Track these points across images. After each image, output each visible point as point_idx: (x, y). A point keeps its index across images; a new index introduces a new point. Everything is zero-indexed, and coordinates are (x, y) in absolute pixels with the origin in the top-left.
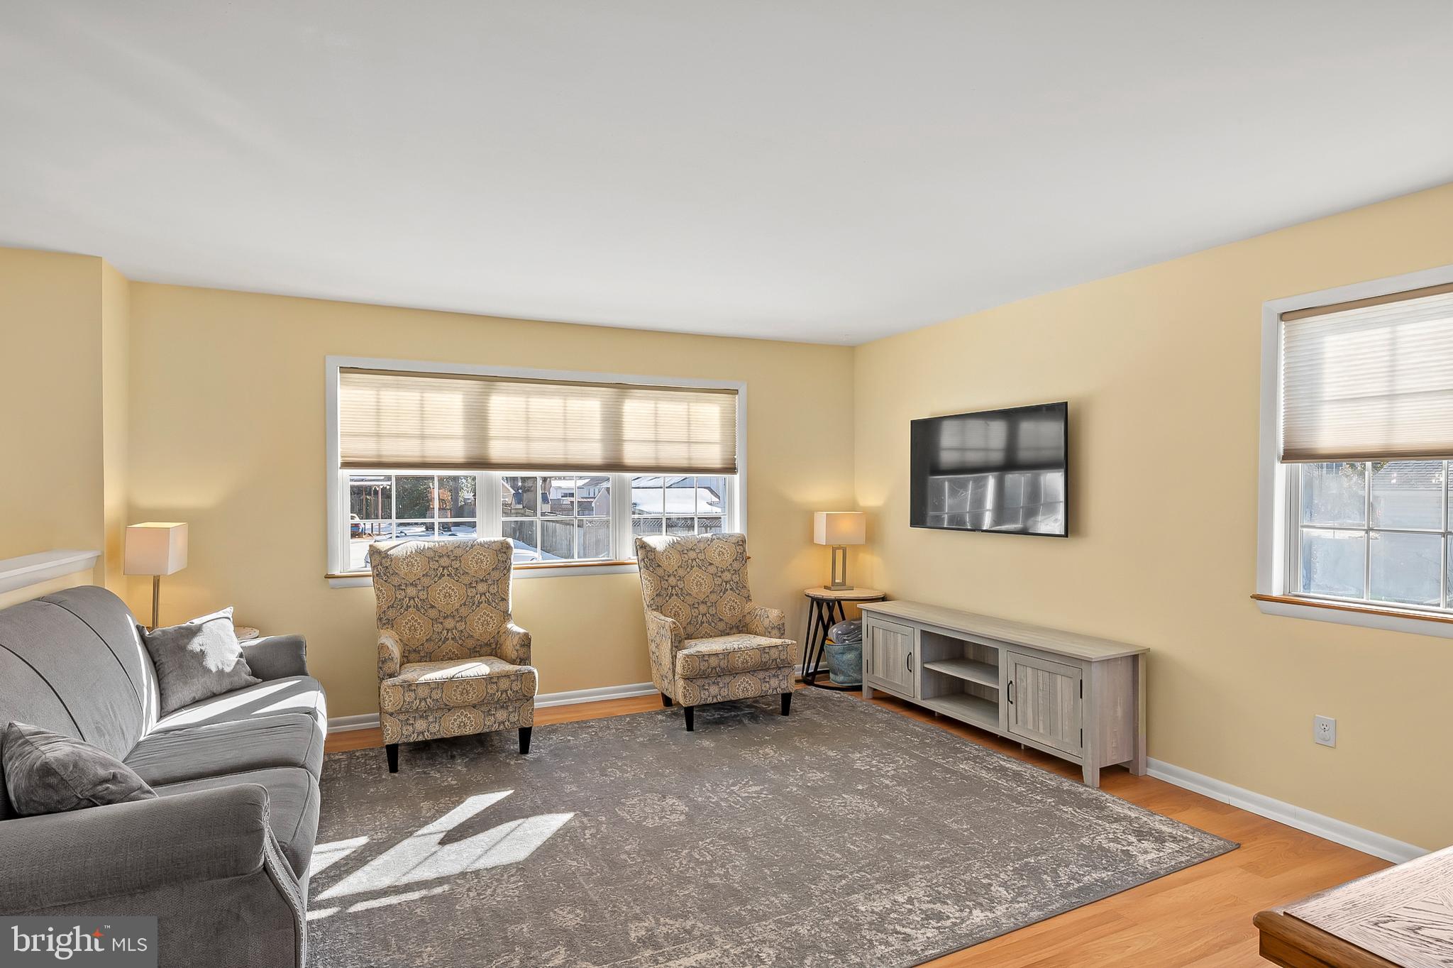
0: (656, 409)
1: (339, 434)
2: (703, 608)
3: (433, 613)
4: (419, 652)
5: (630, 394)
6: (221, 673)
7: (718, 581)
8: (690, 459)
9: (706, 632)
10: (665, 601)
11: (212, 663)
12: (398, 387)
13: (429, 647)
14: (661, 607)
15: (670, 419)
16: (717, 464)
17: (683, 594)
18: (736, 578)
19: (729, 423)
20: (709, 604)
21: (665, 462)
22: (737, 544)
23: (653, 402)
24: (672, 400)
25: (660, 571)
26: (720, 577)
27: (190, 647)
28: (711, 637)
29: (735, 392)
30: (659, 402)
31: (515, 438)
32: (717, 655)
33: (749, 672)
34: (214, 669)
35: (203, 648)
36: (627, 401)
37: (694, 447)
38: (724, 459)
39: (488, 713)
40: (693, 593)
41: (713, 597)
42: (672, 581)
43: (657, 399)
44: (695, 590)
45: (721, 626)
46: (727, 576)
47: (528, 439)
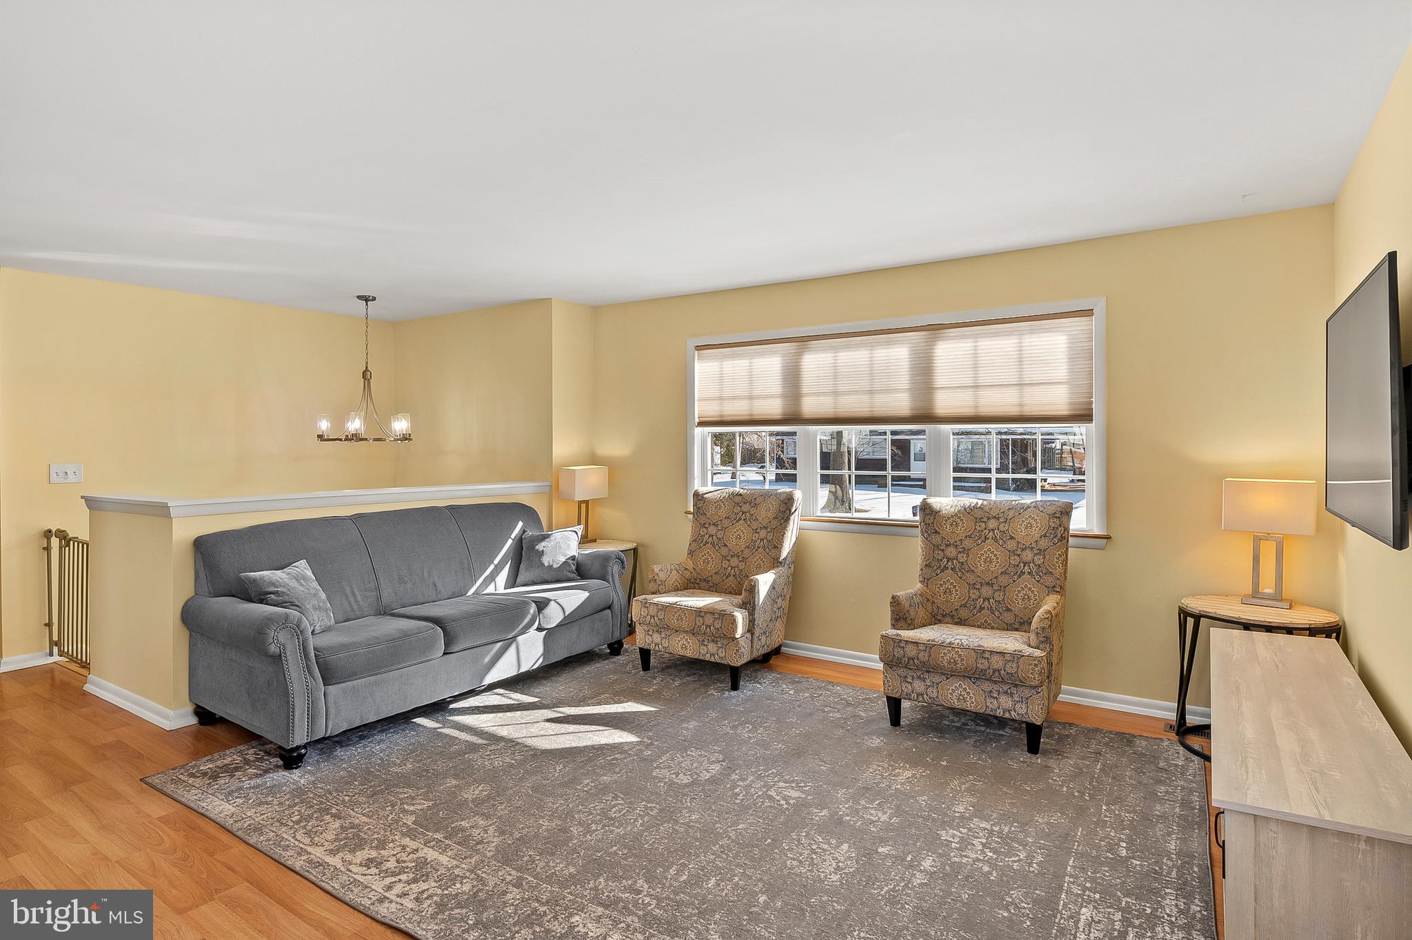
0: (975, 348)
1: (696, 398)
2: (986, 591)
3: (724, 551)
4: (708, 582)
5: (943, 335)
6: (550, 567)
7: (1015, 560)
8: (1021, 405)
9: (987, 622)
10: (934, 574)
11: (546, 560)
12: (733, 356)
13: (717, 579)
14: (928, 580)
15: (994, 358)
16: (1062, 409)
17: (963, 570)
18: (1039, 560)
19: (1079, 355)
20: (995, 587)
21: (985, 410)
22: (1053, 516)
23: (972, 340)
24: (996, 335)
25: (936, 539)
26: (1019, 555)
27: (537, 547)
28: (993, 628)
29: (1088, 313)
30: (980, 340)
31: (824, 394)
32: (1002, 654)
33: (970, 678)
34: (546, 565)
35: (544, 549)
36: (940, 342)
37: (1027, 390)
38: (1071, 404)
39: (702, 643)
40: (978, 571)
41: (1004, 580)
42: (951, 552)
43: (976, 337)
44: (981, 567)
45: (1008, 617)
46: (1028, 555)
47: (835, 393)
